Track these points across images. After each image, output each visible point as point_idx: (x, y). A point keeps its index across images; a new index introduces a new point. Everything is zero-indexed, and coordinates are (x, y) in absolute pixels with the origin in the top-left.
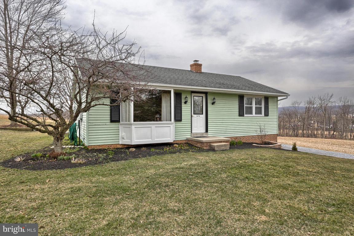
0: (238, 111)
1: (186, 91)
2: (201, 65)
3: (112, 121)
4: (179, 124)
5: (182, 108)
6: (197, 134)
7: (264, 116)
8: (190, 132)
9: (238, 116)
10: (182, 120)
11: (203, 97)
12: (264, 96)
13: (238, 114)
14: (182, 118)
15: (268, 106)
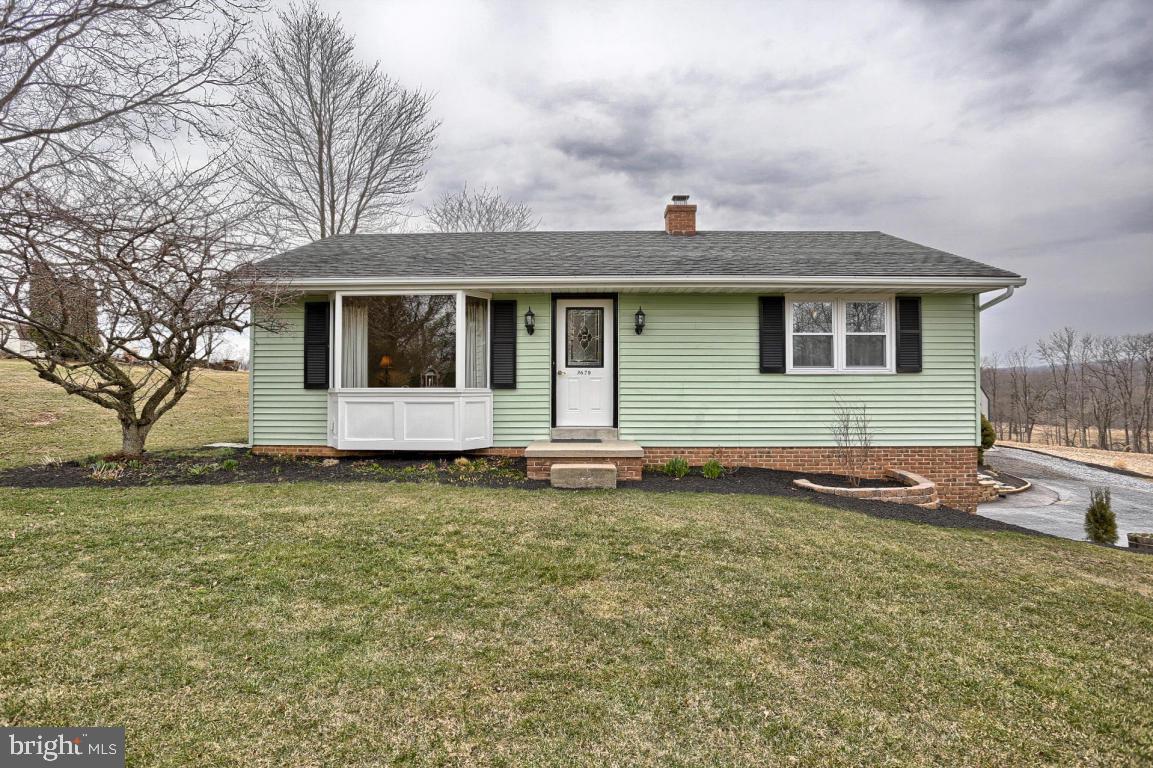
0: (757, 353)
1: (534, 296)
2: (692, 210)
3: (308, 386)
4: (506, 396)
5: (519, 346)
6: (571, 430)
7: (894, 371)
8: (549, 425)
9: (757, 372)
10: (519, 386)
11: (602, 309)
12: (894, 296)
13: (757, 366)
14: (519, 379)
15: (916, 331)
